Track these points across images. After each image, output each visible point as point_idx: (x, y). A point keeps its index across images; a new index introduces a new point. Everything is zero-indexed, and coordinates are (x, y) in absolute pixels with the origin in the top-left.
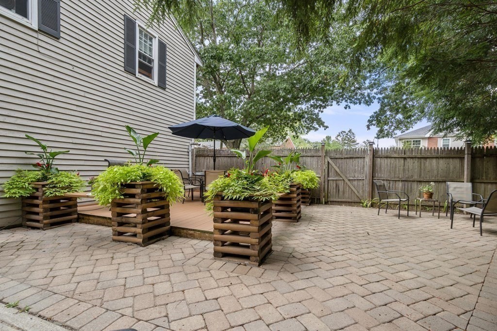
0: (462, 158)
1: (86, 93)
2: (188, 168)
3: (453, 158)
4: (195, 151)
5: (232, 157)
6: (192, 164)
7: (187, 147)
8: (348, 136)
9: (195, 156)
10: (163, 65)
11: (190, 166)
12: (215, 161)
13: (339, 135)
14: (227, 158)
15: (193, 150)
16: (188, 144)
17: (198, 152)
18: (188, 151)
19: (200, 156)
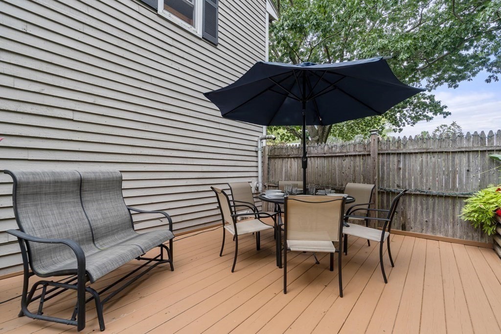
1: (28, 25)
2: (257, 177)
4: (267, 149)
5: (332, 157)
6: (263, 171)
7: (254, 144)
8: (451, 131)
9: (267, 157)
10: (212, 3)
11: (260, 174)
12: (305, 165)
13: (438, 130)
14: (323, 159)
15: (264, 148)
16: (256, 139)
17: (273, 152)
18: (257, 150)
19: (275, 158)
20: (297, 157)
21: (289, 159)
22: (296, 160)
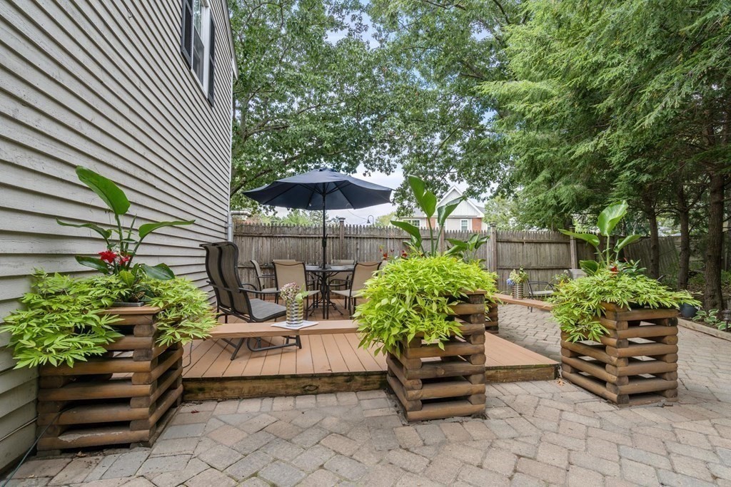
0: (568, 244)
3: (561, 243)
7: (224, 219)
12: (324, 245)
17: (239, 229)
18: (226, 226)
19: (242, 236)
20: (269, 237)
21: (261, 238)
22: (269, 239)
